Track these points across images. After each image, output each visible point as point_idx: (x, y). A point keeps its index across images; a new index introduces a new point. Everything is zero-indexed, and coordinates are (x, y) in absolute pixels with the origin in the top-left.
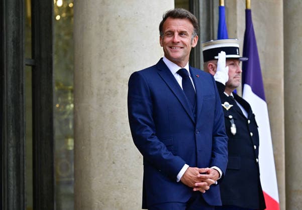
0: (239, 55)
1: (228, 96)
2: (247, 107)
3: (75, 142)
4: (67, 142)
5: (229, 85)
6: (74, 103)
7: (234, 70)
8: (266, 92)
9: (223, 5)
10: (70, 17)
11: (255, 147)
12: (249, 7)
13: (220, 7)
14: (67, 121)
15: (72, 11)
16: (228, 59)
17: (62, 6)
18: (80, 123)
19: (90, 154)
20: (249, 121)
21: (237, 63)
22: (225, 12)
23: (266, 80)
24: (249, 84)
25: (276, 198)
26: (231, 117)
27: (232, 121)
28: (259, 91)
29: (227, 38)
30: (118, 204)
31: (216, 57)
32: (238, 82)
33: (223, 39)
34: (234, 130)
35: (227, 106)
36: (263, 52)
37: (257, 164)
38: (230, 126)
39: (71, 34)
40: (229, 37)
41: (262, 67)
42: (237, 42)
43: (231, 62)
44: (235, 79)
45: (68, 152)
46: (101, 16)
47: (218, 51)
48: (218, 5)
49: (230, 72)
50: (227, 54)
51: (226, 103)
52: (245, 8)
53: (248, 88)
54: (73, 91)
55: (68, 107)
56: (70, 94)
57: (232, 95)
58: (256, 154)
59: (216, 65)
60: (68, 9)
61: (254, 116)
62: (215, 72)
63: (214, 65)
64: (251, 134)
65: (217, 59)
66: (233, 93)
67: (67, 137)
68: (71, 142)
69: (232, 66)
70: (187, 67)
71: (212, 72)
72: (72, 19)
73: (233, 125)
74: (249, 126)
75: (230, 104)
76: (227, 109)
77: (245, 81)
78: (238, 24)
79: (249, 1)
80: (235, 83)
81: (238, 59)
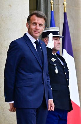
0: (59, 35)
1: (54, 55)
2: (63, 60)
7: (57, 42)
8: (74, 53)
9: (53, 10)
11: (67, 80)
12: (66, 11)
13: (52, 12)
16: (53, 37)
20: (64, 67)
21: (58, 39)
22: (54, 14)
23: (74, 47)
24: (65, 49)
25: (79, 104)
26: (55, 65)
27: (56, 67)
28: (70, 53)
29: (55, 27)
31: (48, 36)
32: (59, 48)
33: (53, 27)
34: (57, 71)
35: (53, 59)
36: (72, 33)
37: (68, 88)
38: (55, 69)
41: (72, 41)
43: (56, 38)
44: (58, 47)
47: (49, 33)
48: (51, 10)
49: (55, 43)
50: (53, 35)
51: (53, 58)
52: (63, 12)
53: (65, 51)
57: (56, 54)
58: (67, 83)
59: (48, 40)
62: (48, 43)
63: (47, 40)
64: (65, 73)
65: (49, 37)
66: (56, 53)
69: (56, 40)
71: (46, 43)
73: (57, 69)
74: (64, 69)
75: (55, 58)
76: (54, 61)
77: (63, 47)
78: (60, 19)
79: (65, 8)
80: (57, 48)
81: (58, 37)
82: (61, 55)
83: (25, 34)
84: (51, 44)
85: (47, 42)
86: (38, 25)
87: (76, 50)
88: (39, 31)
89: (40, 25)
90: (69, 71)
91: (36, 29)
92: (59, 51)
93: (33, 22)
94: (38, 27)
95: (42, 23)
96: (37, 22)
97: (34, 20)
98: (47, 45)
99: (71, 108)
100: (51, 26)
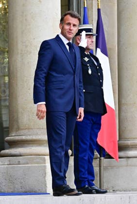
1: (87, 54)
2: (97, 60)
3: (9, 78)
4: (4, 79)
5: (87, 49)
6: (8, 58)
7: (90, 40)
8: (109, 53)
9: (86, 6)
10: (6, 13)
11: (101, 81)
12: (99, 8)
13: (84, 8)
14: (5, 67)
15: (7, 10)
16: (86, 35)
17: (2, 7)
18: (11, 68)
19: (17, 85)
20: (98, 67)
22: (87, 10)
23: (108, 46)
24: (99, 48)
25: (113, 107)
26: (88, 65)
27: (89, 67)
28: (105, 52)
29: (88, 24)
30: (31, 111)
31: (81, 34)
32: (93, 47)
34: (90, 72)
35: (86, 59)
38: (88, 69)
39: (7, 22)
40: (89, 23)
41: (106, 39)
43: (89, 36)
44: (91, 45)
45: (5, 84)
46: (23, 13)
47: (82, 30)
48: (83, 6)
49: (88, 41)
50: (86, 32)
51: (86, 58)
52: (97, 8)
53: (99, 50)
54: (7, 52)
55: (5, 60)
56: (6, 53)
57: (89, 53)
58: (101, 84)
60: (5, 9)
61: (100, 64)
63: (80, 38)
64: (99, 74)
67: (5, 76)
68: (7, 79)
70: (71, 42)
71: (79, 42)
72: (8, 14)
73: (90, 69)
74: (98, 70)
75: (88, 58)
76: (87, 61)
77: (97, 46)
78: (94, 16)
79: (99, 4)
80: (91, 47)
81: (92, 35)
82: (94, 54)
83: (58, 35)
84: (84, 42)
85: (80, 40)
86: (72, 25)
87: (110, 49)
88: (72, 32)
89: (74, 25)
90: (103, 72)
91: (70, 29)
92: (92, 50)
93: (67, 22)
94: (72, 28)
95: (76, 24)
96: (71, 22)
97: (68, 20)
98: (79, 44)
99: (105, 112)
100: (84, 24)
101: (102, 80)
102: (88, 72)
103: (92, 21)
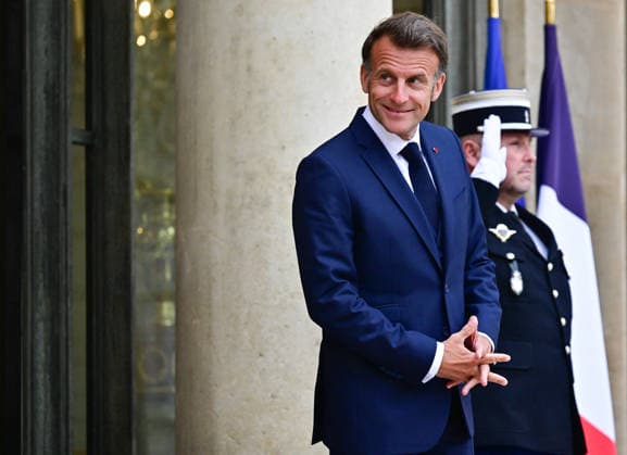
1: (505, 211)
3: (177, 310)
4: (160, 310)
5: (507, 189)
6: (175, 224)
7: (519, 155)
9: (495, 15)
10: (167, 40)
11: (563, 321)
12: (552, 20)
13: (490, 21)
15: (173, 27)
16: (504, 133)
17: (150, 16)
20: (550, 266)
21: (525, 140)
23: (587, 178)
24: (551, 186)
25: (609, 430)
26: (511, 256)
27: (514, 266)
28: (573, 201)
31: (480, 129)
34: (517, 284)
35: (503, 232)
36: (581, 117)
37: (567, 359)
38: (510, 275)
39: (171, 77)
42: (525, 96)
43: (514, 139)
44: (520, 176)
48: (486, 16)
49: (509, 160)
51: (502, 227)
52: (544, 22)
53: (549, 194)
55: (162, 233)
56: (166, 206)
57: (514, 209)
58: (564, 336)
59: (481, 146)
60: (163, 23)
61: (560, 254)
62: (478, 160)
63: (476, 146)
64: (556, 293)
65: (482, 133)
66: (516, 205)
68: (167, 310)
69: (514, 148)
71: (471, 160)
72: (173, 44)
73: (517, 274)
74: (551, 276)
75: (510, 228)
76: (504, 239)
77: (541, 179)
78: (529, 55)
79: (552, 8)
80: (520, 183)
81: (527, 132)
85: (476, 154)
86: (402, 82)
87: (597, 189)
89: (412, 79)
90: (572, 283)
91: (393, 101)
93: (381, 67)
98: (472, 168)
101: (569, 319)
102: (509, 284)
103: (523, 73)
